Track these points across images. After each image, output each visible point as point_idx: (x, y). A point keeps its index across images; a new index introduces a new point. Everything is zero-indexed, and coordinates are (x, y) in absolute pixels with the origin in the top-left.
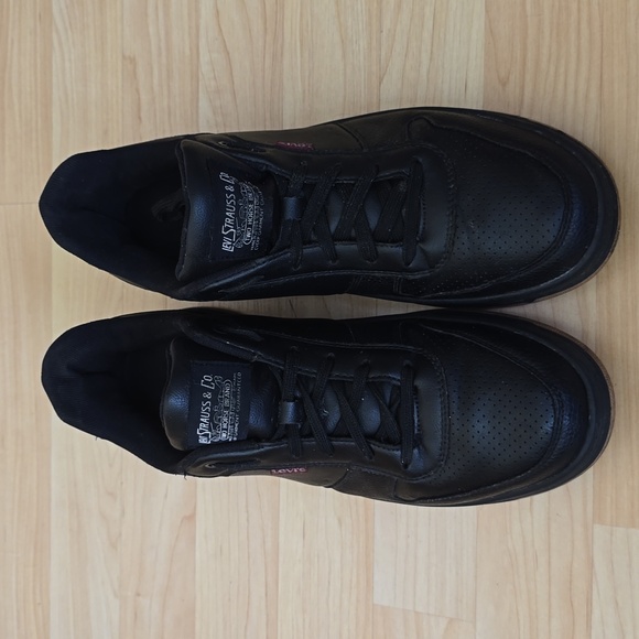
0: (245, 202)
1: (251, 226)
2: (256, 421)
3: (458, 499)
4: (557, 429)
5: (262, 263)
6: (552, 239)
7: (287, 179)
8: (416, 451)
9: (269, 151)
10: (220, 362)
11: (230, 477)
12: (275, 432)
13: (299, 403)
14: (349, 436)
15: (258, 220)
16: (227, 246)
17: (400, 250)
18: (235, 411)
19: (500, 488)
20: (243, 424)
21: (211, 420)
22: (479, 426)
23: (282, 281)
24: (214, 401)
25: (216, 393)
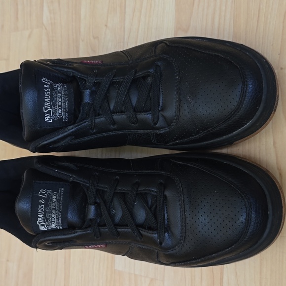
0: (56, 93)
1: (61, 106)
2: (72, 217)
3: (193, 263)
4: (248, 220)
5: (71, 129)
6: (236, 104)
7: (85, 80)
8: (166, 234)
9: (75, 65)
10: (51, 182)
11: (63, 250)
12: (84, 223)
13: (98, 206)
14: (127, 226)
15: (65, 102)
16: (48, 119)
17: (150, 116)
18: (59, 211)
19: (218, 257)
20: (64, 219)
21: (44, 216)
22: (202, 219)
23: (86, 139)
24: (46, 205)
25: (47, 200)
